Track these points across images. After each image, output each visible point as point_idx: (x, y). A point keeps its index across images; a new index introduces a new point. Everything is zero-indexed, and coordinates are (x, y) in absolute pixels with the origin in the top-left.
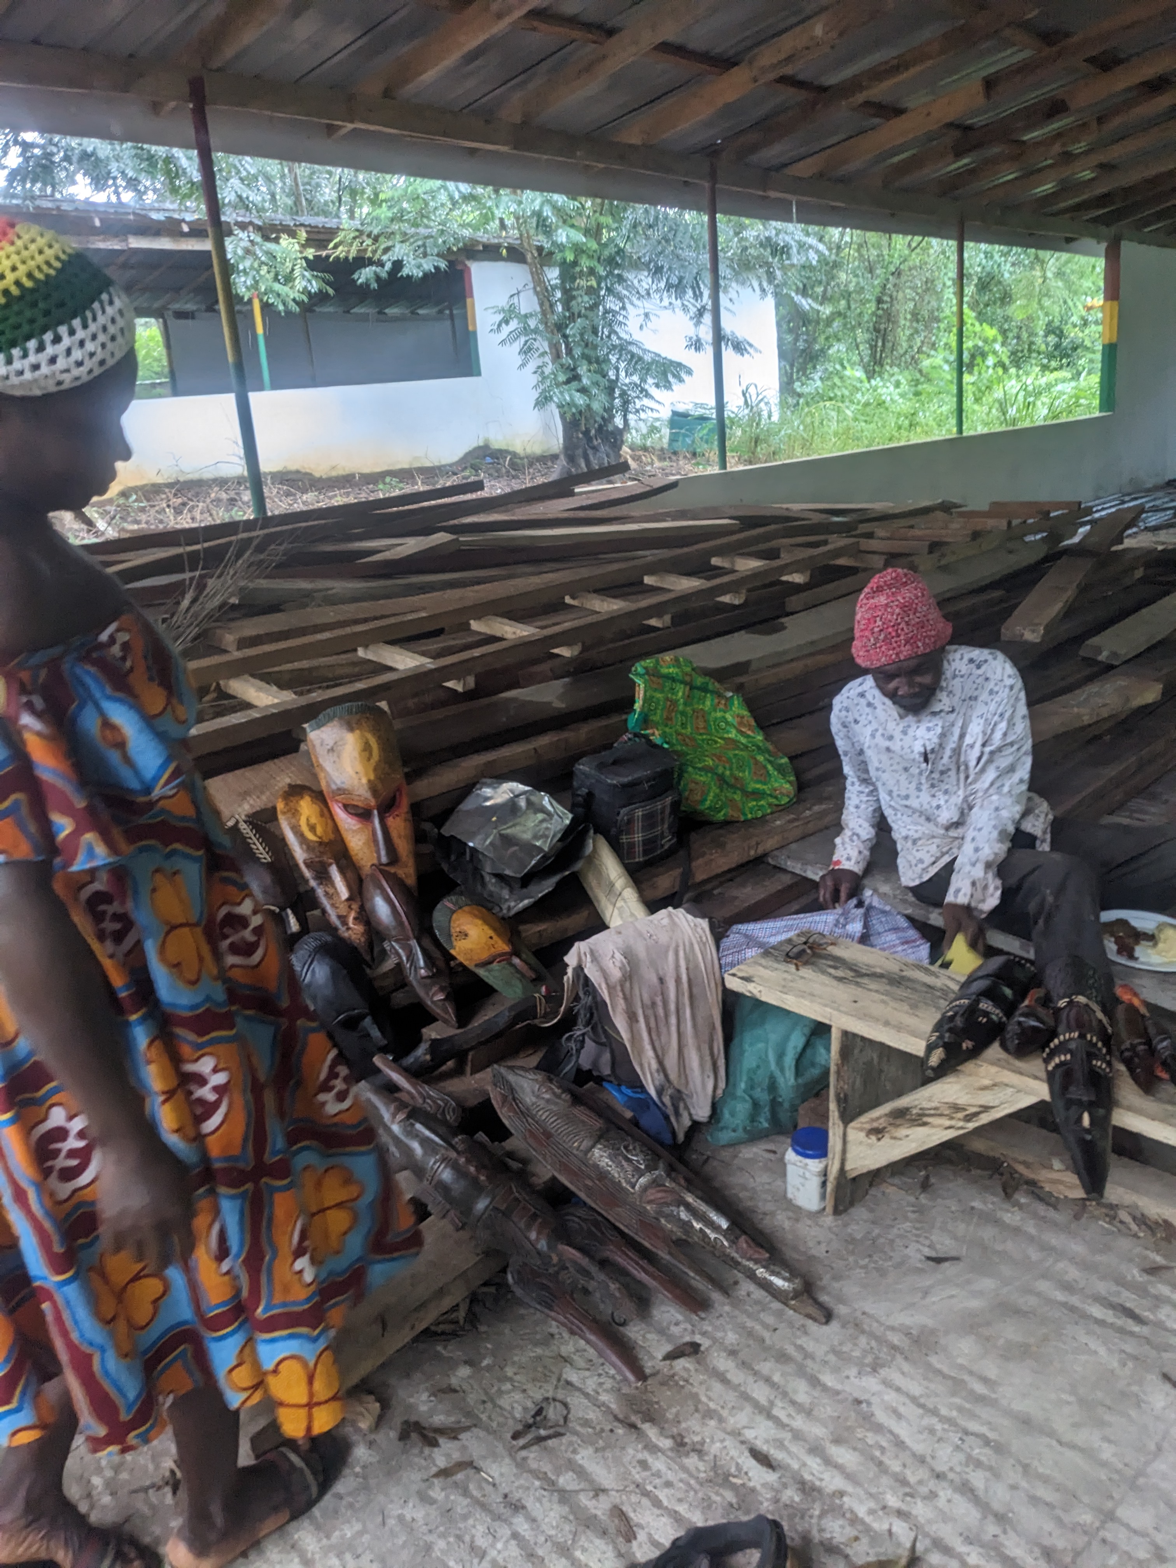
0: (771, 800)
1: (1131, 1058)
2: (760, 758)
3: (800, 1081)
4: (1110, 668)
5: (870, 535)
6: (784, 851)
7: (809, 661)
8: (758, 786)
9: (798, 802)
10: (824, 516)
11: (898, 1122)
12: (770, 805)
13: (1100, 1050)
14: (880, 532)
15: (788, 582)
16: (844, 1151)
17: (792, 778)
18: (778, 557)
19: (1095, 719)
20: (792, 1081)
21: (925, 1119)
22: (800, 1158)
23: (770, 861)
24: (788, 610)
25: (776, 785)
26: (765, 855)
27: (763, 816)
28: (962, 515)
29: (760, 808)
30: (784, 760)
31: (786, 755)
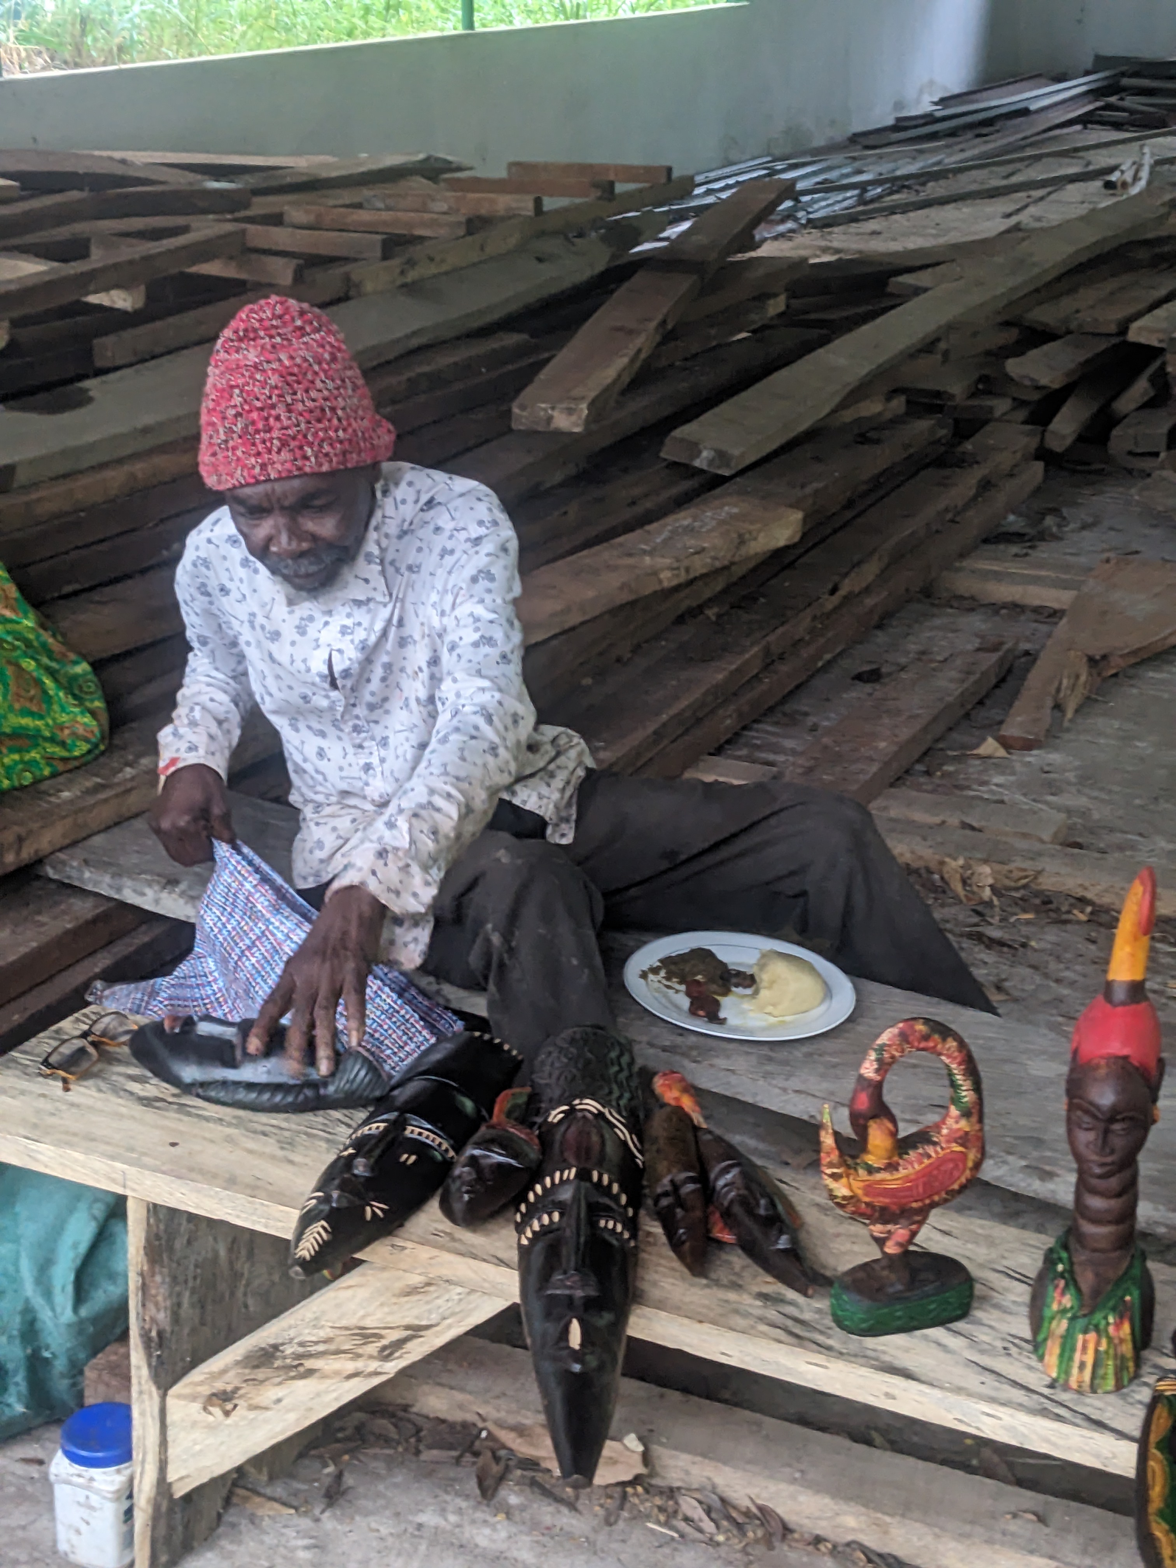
0: (52, 749)
1: (670, 1208)
2: (29, 665)
3: (84, 1312)
4: (717, 481)
5: (276, 220)
6: (78, 851)
7: (139, 468)
8: (26, 721)
9: (111, 749)
10: (191, 176)
11: (260, 1374)
12: (49, 759)
13: (616, 1198)
14: (297, 215)
15: (100, 308)
16: (163, 1443)
17: (98, 704)
18: (84, 254)
19: (683, 578)
20: (67, 1315)
21: (309, 1364)
22: (78, 1469)
23: (51, 873)
24: (99, 363)
25: (64, 718)
26: (40, 861)
27: (37, 782)
28: (458, 185)
29: (29, 765)
30: (82, 668)
31: (84, 657)
